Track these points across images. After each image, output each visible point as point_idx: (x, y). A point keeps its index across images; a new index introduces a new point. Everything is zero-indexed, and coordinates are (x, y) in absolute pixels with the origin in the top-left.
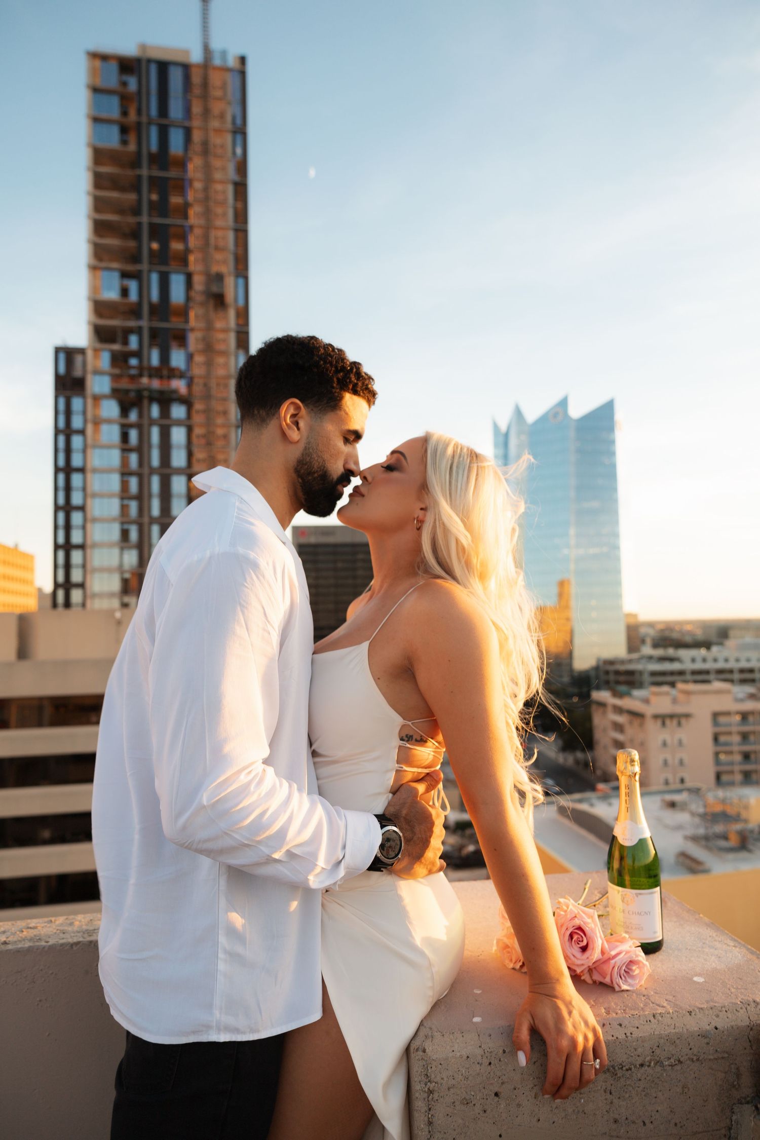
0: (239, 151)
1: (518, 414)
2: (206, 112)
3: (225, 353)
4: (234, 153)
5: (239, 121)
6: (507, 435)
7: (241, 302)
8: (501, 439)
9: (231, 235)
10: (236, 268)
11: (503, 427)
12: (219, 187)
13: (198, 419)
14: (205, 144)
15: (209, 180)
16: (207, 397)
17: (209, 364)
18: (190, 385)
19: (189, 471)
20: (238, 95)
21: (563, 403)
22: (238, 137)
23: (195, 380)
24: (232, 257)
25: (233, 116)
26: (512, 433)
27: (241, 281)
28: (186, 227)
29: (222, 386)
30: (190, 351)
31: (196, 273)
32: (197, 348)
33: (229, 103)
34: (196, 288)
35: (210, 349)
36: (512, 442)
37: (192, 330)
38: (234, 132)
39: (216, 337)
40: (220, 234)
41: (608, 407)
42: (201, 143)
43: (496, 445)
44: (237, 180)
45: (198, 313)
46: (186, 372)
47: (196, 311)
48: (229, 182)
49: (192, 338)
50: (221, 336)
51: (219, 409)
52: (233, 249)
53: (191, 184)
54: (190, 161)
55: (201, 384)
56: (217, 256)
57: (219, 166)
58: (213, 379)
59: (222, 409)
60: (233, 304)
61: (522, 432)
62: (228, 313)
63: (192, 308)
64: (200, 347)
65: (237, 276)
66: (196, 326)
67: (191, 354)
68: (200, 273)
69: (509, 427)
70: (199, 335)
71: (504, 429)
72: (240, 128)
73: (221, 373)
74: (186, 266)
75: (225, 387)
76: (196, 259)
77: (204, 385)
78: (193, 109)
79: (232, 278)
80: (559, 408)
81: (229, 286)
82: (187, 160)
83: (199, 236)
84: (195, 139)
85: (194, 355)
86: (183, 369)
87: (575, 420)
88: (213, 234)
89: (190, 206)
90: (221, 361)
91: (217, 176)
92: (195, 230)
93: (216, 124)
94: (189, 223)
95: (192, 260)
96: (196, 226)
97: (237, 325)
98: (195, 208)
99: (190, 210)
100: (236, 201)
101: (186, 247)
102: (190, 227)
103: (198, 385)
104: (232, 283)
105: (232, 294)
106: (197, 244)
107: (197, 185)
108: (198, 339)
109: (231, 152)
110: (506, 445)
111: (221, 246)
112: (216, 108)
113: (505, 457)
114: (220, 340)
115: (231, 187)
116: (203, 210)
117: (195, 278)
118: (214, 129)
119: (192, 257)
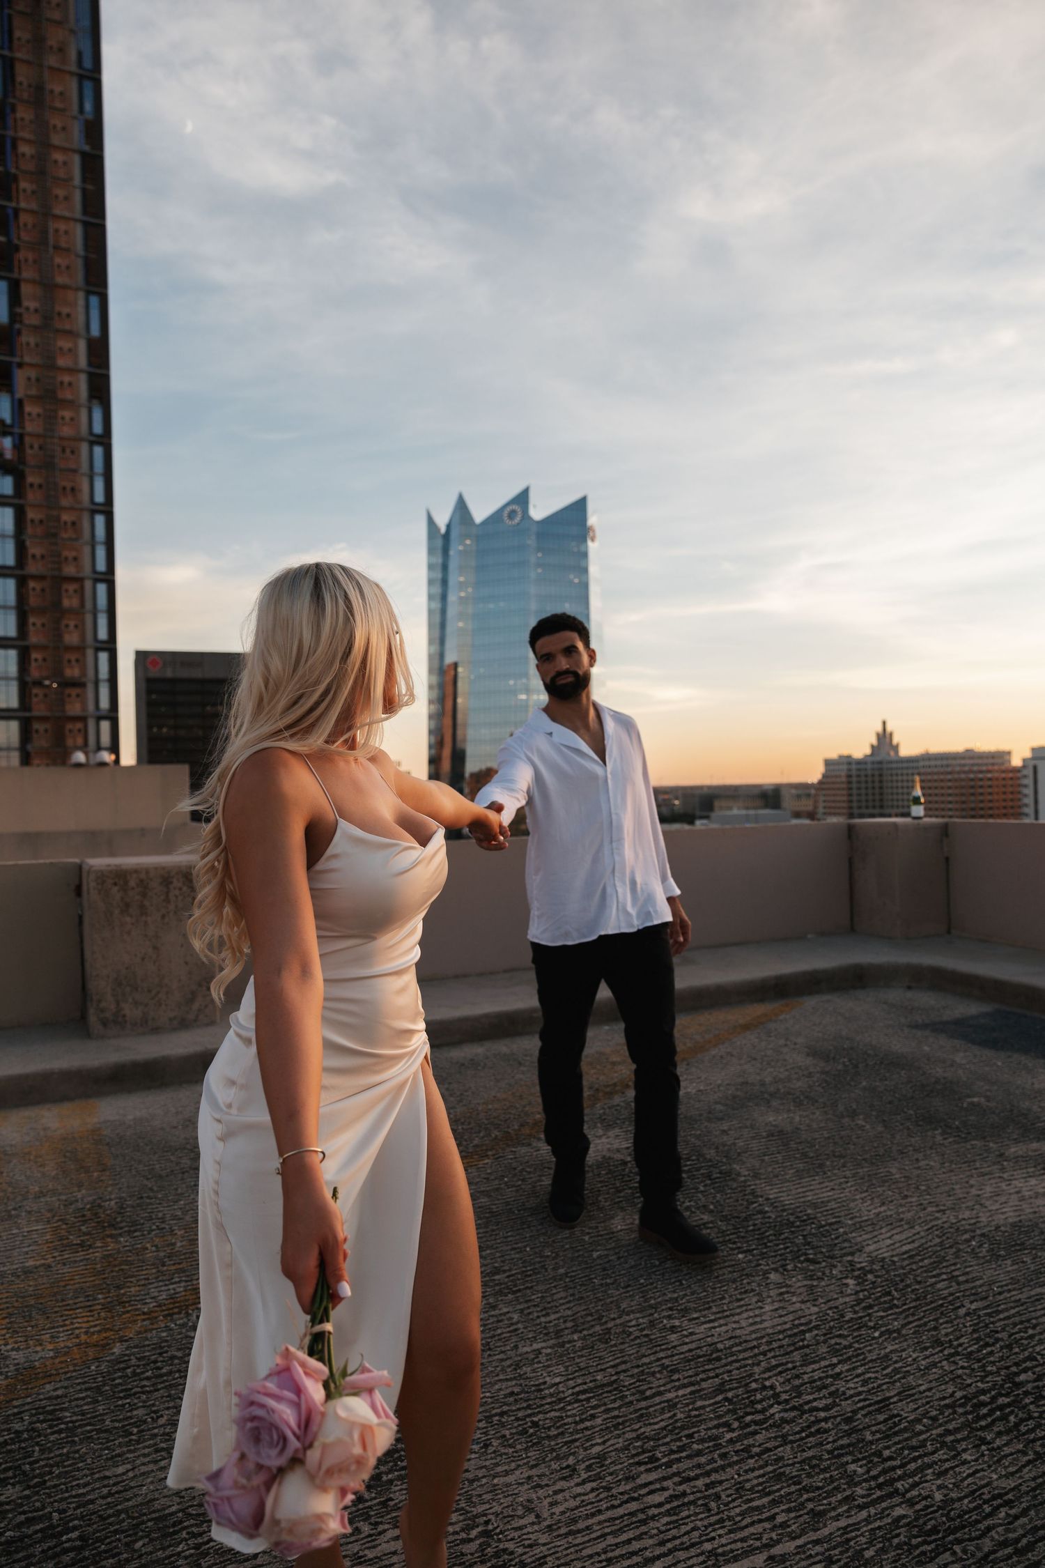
0: (88, 106)
1: (461, 506)
2: (38, 42)
3: (72, 404)
4: (81, 110)
5: (88, 64)
6: (447, 537)
7: (95, 331)
8: (439, 543)
9: (78, 231)
10: (88, 282)
11: (442, 526)
12: (59, 157)
13: (32, 497)
14: (39, 89)
15: (44, 145)
16: (48, 465)
17: (50, 419)
18: (19, 446)
19: (18, 572)
20: (86, 23)
21: (522, 499)
22: (88, 86)
23: (27, 440)
24: (79, 264)
25: (80, 54)
26: (454, 534)
27: (94, 301)
28: (10, 212)
29: (68, 451)
30: (19, 395)
31: (27, 281)
32: (29, 393)
33: (72, 31)
34: (26, 303)
35: (50, 397)
36: (456, 549)
37: (20, 365)
38: (81, 78)
39: (59, 379)
40: (62, 226)
41: (580, 506)
42: (30, 86)
43: (431, 551)
44: (87, 148)
45: (32, 341)
46: (12, 426)
47: (28, 338)
48: (74, 151)
49: (20, 377)
50: (66, 379)
51: (64, 483)
52: (81, 252)
53: (14, 147)
54: (14, 110)
55: (36, 446)
56: (58, 260)
57: (59, 125)
58: (56, 441)
59: (68, 485)
60: (83, 332)
61: (468, 536)
62: (76, 345)
63: (19, 332)
64: (33, 392)
65: (88, 293)
66: (27, 359)
67: (21, 402)
68: (33, 282)
69: (448, 526)
70: (33, 374)
71: (443, 530)
72: (88, 70)
73: (66, 431)
74: (11, 270)
75: (73, 452)
76: (26, 260)
77: (41, 448)
78: (17, 34)
79: (81, 295)
80: (518, 504)
81: (77, 304)
82: (8, 110)
83: (30, 226)
84: (19, 79)
85: (26, 403)
86: (8, 421)
87: (538, 522)
88: (52, 225)
89: (15, 179)
90: (67, 414)
91: (56, 140)
92: (23, 218)
93: (52, 60)
94: (14, 204)
95: (19, 261)
96: (26, 210)
97: (90, 364)
98: (23, 185)
99: (14, 186)
100: (84, 180)
101: (10, 241)
102: (16, 212)
103: (32, 447)
104: (81, 302)
105: (81, 318)
106: (26, 238)
107: (24, 149)
108: (29, 379)
109: (75, 107)
110: (446, 551)
111: (63, 245)
112: (54, 37)
113: (445, 567)
114: (66, 384)
115: (77, 159)
116: (34, 187)
117: (25, 289)
118: (51, 68)
119: (22, 255)
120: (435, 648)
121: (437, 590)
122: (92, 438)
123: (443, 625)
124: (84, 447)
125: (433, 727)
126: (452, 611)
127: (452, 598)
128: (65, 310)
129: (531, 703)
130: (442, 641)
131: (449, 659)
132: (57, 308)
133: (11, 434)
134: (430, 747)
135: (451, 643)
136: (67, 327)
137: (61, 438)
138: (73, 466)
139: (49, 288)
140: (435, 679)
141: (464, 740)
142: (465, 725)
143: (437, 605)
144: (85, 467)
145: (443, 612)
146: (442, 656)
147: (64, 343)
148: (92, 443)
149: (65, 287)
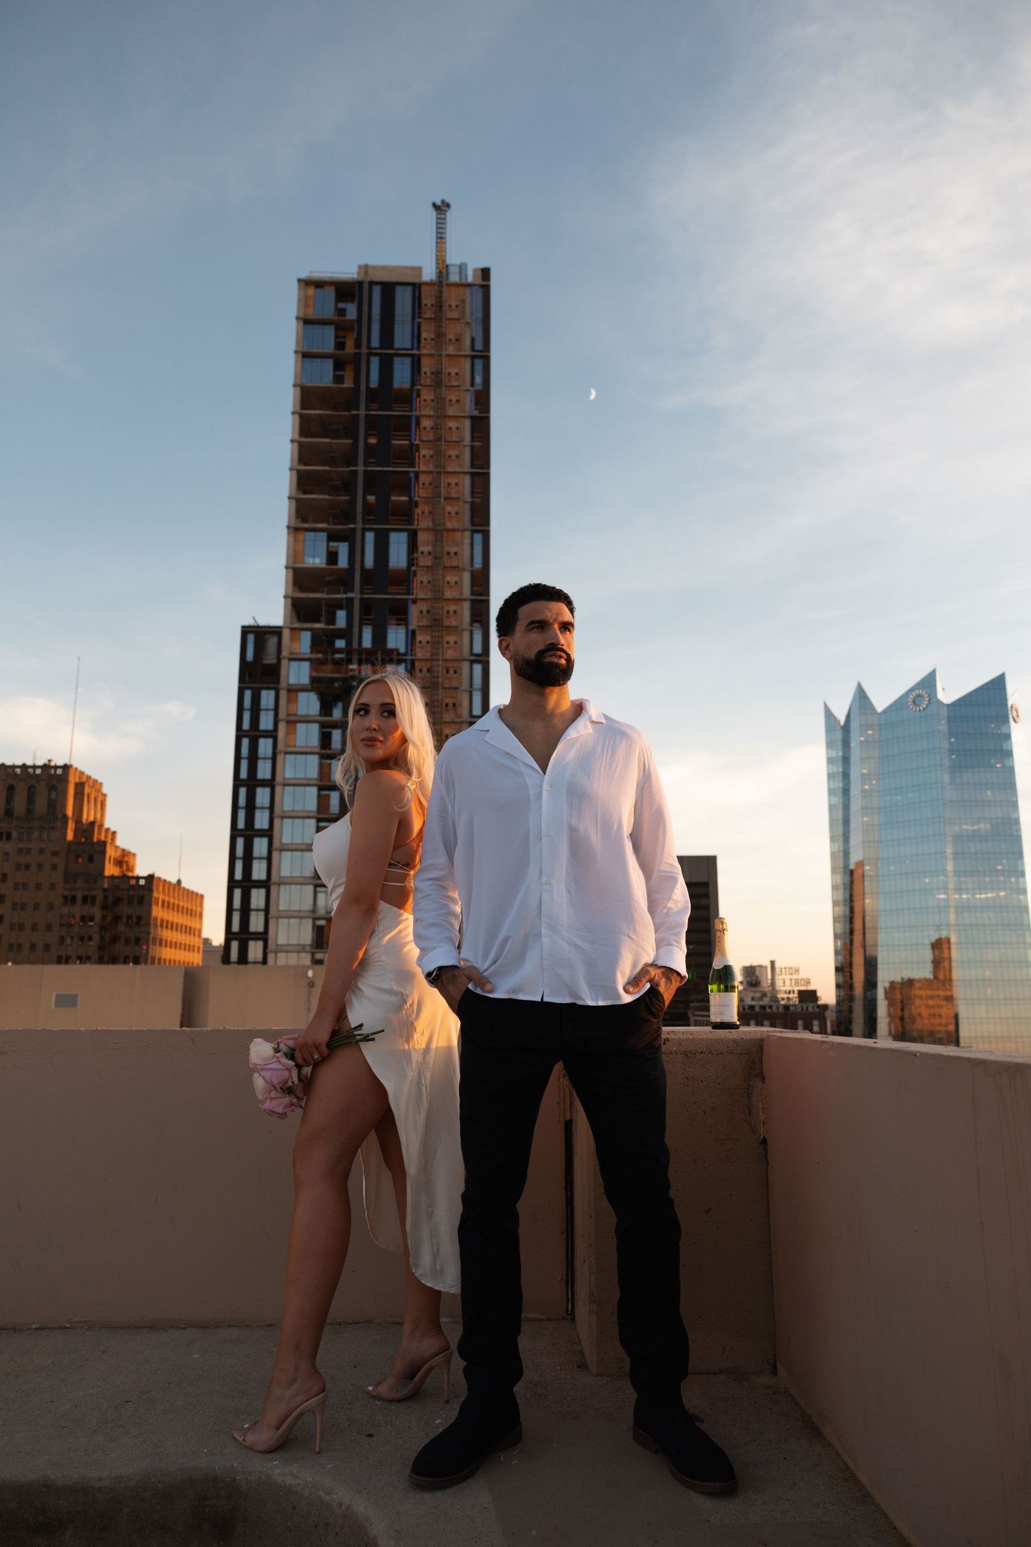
0: (478, 379)
1: (861, 696)
2: (440, 336)
3: (455, 629)
4: (472, 384)
5: (479, 346)
6: (846, 728)
7: (478, 564)
8: (839, 735)
9: (467, 481)
10: (473, 521)
12: (452, 424)
14: (437, 374)
15: (441, 416)
17: (436, 644)
20: (480, 315)
21: (929, 682)
22: (479, 363)
23: (417, 664)
24: (467, 507)
25: (473, 340)
26: (854, 725)
27: (478, 538)
28: (412, 475)
29: (451, 671)
30: (411, 627)
31: (423, 530)
32: (421, 624)
33: (467, 323)
34: (421, 548)
35: (436, 624)
36: (856, 739)
37: (414, 601)
38: (473, 357)
39: (446, 609)
40: (453, 480)
41: (997, 686)
42: (432, 373)
43: (830, 745)
44: (476, 413)
45: (425, 580)
46: (406, 654)
47: (422, 577)
48: (465, 417)
49: (414, 611)
50: (452, 608)
51: (448, 700)
52: (468, 499)
53: (418, 423)
54: (418, 395)
55: (425, 670)
56: (449, 509)
57: (454, 398)
58: (440, 663)
59: (450, 701)
60: (468, 567)
61: (869, 726)
62: (461, 578)
63: (415, 574)
64: (425, 623)
65: (473, 532)
66: (421, 596)
67: (413, 632)
68: (428, 530)
69: (848, 717)
70: (424, 607)
71: (842, 719)
72: (481, 351)
73: (451, 654)
74: (410, 522)
75: (455, 672)
76: (423, 513)
77: (428, 671)
78: (424, 335)
79: (467, 534)
80: (923, 689)
81: (463, 544)
82: (415, 394)
83: (427, 484)
84: (424, 369)
85: (417, 632)
86: (402, 650)
87: (948, 705)
88: (444, 480)
89: (418, 448)
90: (452, 639)
91: (451, 411)
92: (423, 478)
93: (451, 350)
94: (416, 469)
95: (418, 514)
96: (424, 472)
97: (473, 593)
98: (423, 452)
99: (417, 454)
100: (473, 439)
101: (411, 499)
102: (417, 474)
103: (421, 671)
104: (467, 541)
105: (467, 554)
106: (424, 495)
107: (426, 423)
108: (421, 612)
109: (468, 382)
110: (846, 744)
111: (454, 495)
112: (451, 332)
113: (846, 760)
114: (452, 612)
115: (468, 423)
116: (431, 452)
117: (421, 537)
118: (448, 356)
119: (418, 511)
120: (839, 846)
121: (838, 784)
122: (472, 658)
123: (846, 822)
124: (466, 665)
125: (839, 931)
126: (856, 805)
127: (855, 791)
128: (453, 550)
129: (952, 904)
130: (846, 838)
131: (855, 857)
132: (447, 549)
133: (405, 661)
134: (837, 953)
135: (856, 839)
136: (455, 564)
137: (445, 660)
138: (455, 684)
139: (438, 532)
140: (839, 879)
141: (876, 945)
142: (875, 928)
143: (838, 800)
144: (465, 685)
145: (846, 807)
146: (846, 854)
147: (451, 578)
148: (472, 662)
149: (454, 530)
